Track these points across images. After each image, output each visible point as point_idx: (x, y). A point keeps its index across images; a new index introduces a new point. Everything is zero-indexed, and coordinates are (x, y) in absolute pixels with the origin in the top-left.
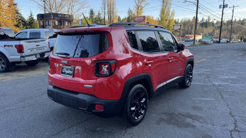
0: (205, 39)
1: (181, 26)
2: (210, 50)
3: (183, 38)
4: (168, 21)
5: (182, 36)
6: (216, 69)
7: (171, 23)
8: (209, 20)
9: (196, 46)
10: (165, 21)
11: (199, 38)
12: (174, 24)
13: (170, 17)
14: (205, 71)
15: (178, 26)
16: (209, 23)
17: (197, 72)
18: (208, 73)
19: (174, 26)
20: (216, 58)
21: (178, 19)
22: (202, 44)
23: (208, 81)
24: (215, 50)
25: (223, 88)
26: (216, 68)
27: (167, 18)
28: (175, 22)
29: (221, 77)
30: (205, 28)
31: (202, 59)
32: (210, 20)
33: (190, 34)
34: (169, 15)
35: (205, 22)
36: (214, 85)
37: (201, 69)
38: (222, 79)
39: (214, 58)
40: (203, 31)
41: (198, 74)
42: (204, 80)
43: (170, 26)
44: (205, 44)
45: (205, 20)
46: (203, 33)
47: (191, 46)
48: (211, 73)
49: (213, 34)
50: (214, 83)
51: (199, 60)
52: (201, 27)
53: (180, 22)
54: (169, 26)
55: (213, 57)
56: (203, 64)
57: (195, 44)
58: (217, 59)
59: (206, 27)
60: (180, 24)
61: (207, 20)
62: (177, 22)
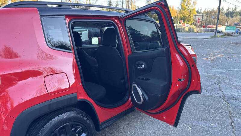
0: (229, 30)
1: (203, 15)
2: (231, 43)
3: (205, 28)
4: (189, 10)
5: (204, 27)
6: (233, 69)
7: (192, 13)
8: (235, 9)
9: (217, 37)
10: (185, 10)
11: (222, 28)
12: (196, 14)
13: (192, 6)
14: (217, 72)
15: (200, 16)
16: (235, 12)
17: (206, 74)
18: (221, 75)
19: (195, 16)
20: (236, 54)
21: (201, 9)
22: (225, 35)
23: (217, 89)
24: (237, 44)
25: (237, 102)
26: (234, 67)
27: (188, 7)
28: (197, 12)
29: (237, 83)
30: (230, 18)
31: (218, 54)
32: (237, 9)
33: (213, 25)
34: (190, 4)
35: (231, 11)
36: (224, 97)
37: (214, 69)
38: (238, 85)
39: (234, 54)
40: (228, 21)
41: (208, 76)
42: (211, 87)
43: (191, 16)
44: (229, 36)
45: (231, 9)
46: (228, 23)
47: (212, 37)
48: (225, 76)
49: (239, 25)
50: (226, 93)
51: (214, 55)
52: (226, 17)
53: (202, 11)
54: (189, 16)
55: (234, 52)
56: (219, 61)
57: (217, 35)
58: (238, 55)
59: (232, 17)
60: (202, 14)
61: (234, 9)
62: (200, 12)
